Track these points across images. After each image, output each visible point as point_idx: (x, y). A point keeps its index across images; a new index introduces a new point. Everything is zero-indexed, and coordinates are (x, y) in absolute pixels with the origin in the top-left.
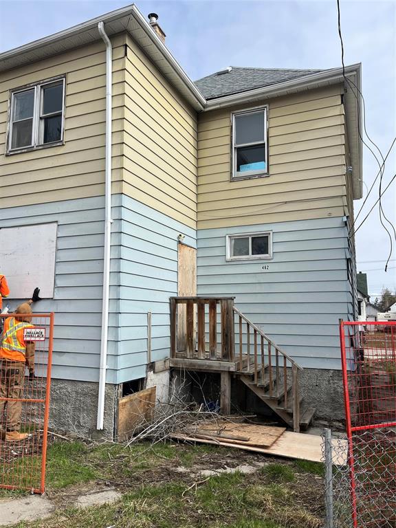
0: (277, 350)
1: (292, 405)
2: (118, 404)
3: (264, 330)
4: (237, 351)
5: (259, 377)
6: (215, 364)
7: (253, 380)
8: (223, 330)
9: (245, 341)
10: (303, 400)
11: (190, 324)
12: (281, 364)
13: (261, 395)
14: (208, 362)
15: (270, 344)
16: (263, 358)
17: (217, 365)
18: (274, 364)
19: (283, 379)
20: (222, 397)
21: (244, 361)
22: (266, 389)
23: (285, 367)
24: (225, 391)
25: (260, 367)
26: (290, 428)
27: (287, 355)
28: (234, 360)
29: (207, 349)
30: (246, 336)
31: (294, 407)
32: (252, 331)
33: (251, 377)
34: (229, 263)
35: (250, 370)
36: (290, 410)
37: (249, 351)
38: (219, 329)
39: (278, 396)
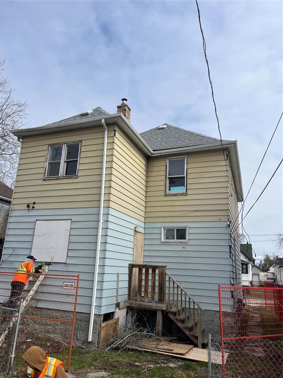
0: (190, 298)
1: (197, 332)
2: (101, 327)
3: (182, 286)
4: (167, 298)
5: (179, 314)
6: (154, 305)
7: (176, 315)
8: (159, 284)
9: (171, 292)
10: (204, 330)
11: (140, 280)
12: (192, 307)
13: (180, 325)
14: (150, 304)
15: (186, 294)
16: (181, 303)
17: (155, 306)
18: (188, 307)
19: (192, 316)
20: (157, 325)
21: (170, 304)
22: (183, 321)
23: (194, 309)
24: (159, 321)
25: (180, 308)
26: (196, 346)
27: (195, 301)
28: (165, 303)
29: (150, 296)
30: (173, 288)
31: (199, 333)
32: (176, 286)
33: (175, 314)
34: (163, 244)
35: (174, 309)
36: (196, 335)
37: (173, 298)
38: (157, 284)
39: (190, 326)
